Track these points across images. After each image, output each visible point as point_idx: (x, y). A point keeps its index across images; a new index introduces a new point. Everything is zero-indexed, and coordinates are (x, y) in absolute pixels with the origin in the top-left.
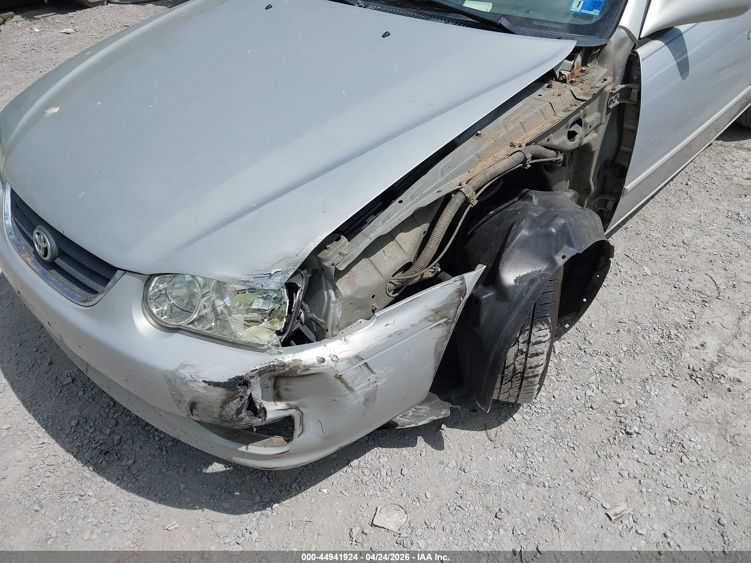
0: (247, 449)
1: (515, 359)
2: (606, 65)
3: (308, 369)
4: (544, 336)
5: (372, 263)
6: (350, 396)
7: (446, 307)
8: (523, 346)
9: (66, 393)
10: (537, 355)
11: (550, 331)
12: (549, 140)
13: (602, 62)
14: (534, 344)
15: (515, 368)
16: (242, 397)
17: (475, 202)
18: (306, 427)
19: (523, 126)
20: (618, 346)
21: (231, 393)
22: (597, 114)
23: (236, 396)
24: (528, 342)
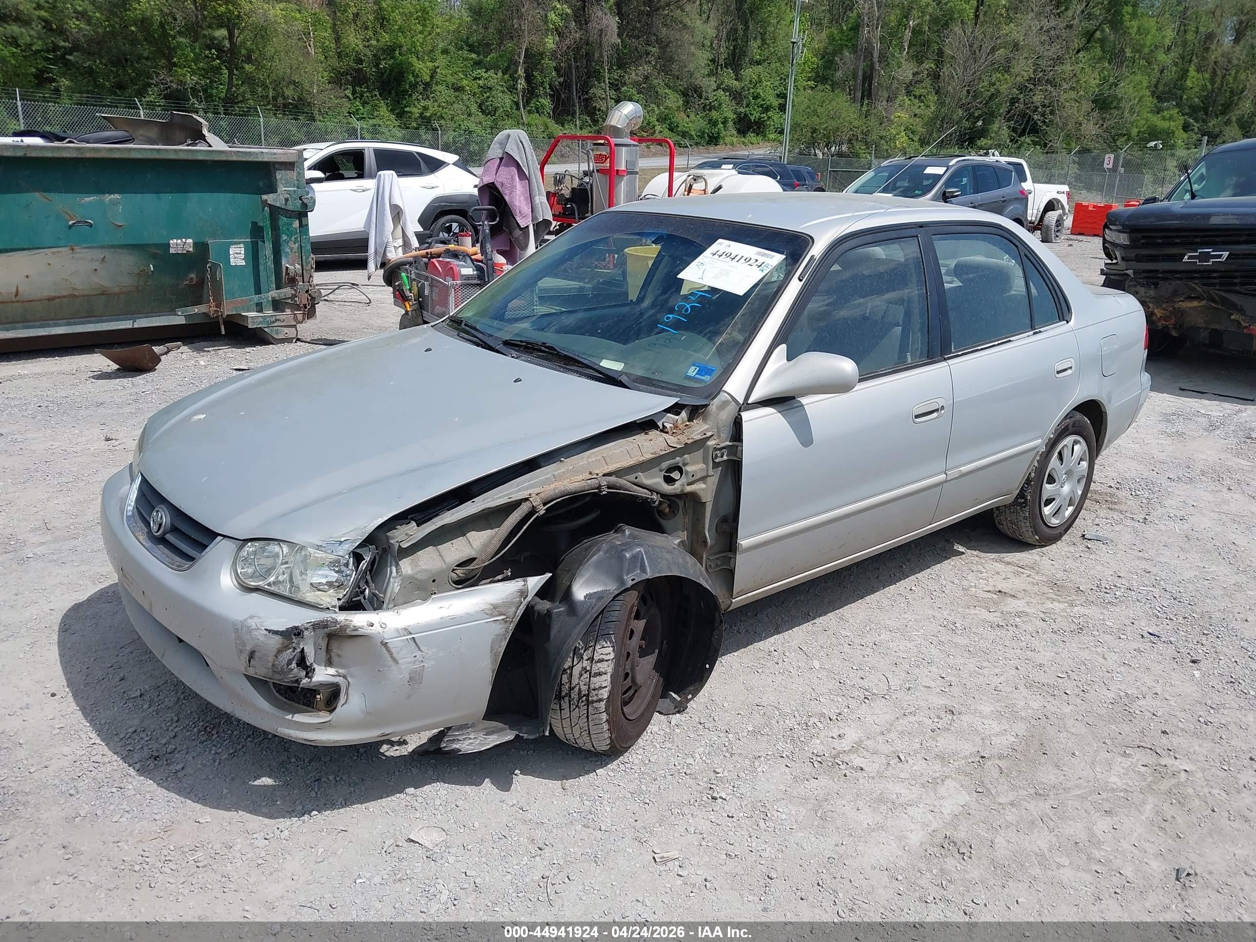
0: (292, 717)
1: (579, 678)
2: (709, 422)
3: (356, 630)
4: (607, 654)
5: (439, 552)
6: (394, 667)
7: (506, 604)
8: (586, 664)
9: (131, 705)
10: (599, 674)
11: (614, 650)
12: (636, 478)
13: (705, 420)
14: (596, 662)
15: (580, 689)
16: (295, 648)
17: (542, 512)
18: (350, 697)
19: (605, 459)
20: (744, 726)
21: (287, 642)
22: (702, 466)
23: (290, 646)
24: (591, 659)
